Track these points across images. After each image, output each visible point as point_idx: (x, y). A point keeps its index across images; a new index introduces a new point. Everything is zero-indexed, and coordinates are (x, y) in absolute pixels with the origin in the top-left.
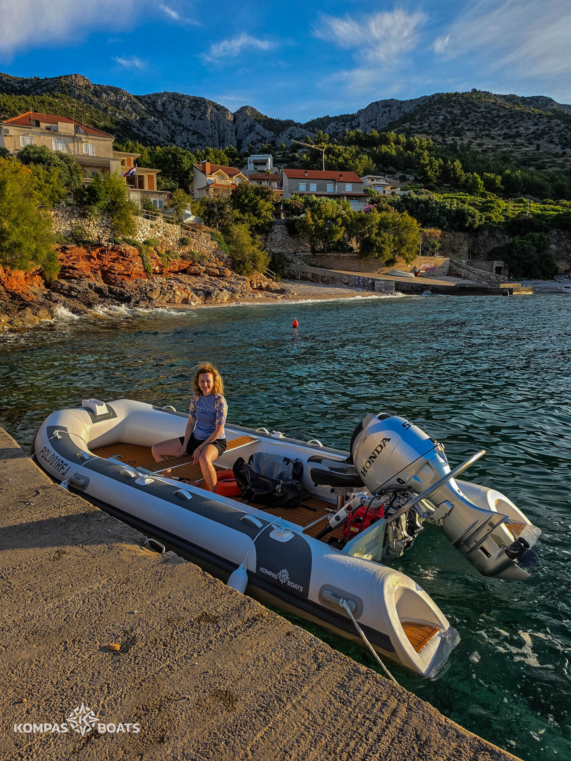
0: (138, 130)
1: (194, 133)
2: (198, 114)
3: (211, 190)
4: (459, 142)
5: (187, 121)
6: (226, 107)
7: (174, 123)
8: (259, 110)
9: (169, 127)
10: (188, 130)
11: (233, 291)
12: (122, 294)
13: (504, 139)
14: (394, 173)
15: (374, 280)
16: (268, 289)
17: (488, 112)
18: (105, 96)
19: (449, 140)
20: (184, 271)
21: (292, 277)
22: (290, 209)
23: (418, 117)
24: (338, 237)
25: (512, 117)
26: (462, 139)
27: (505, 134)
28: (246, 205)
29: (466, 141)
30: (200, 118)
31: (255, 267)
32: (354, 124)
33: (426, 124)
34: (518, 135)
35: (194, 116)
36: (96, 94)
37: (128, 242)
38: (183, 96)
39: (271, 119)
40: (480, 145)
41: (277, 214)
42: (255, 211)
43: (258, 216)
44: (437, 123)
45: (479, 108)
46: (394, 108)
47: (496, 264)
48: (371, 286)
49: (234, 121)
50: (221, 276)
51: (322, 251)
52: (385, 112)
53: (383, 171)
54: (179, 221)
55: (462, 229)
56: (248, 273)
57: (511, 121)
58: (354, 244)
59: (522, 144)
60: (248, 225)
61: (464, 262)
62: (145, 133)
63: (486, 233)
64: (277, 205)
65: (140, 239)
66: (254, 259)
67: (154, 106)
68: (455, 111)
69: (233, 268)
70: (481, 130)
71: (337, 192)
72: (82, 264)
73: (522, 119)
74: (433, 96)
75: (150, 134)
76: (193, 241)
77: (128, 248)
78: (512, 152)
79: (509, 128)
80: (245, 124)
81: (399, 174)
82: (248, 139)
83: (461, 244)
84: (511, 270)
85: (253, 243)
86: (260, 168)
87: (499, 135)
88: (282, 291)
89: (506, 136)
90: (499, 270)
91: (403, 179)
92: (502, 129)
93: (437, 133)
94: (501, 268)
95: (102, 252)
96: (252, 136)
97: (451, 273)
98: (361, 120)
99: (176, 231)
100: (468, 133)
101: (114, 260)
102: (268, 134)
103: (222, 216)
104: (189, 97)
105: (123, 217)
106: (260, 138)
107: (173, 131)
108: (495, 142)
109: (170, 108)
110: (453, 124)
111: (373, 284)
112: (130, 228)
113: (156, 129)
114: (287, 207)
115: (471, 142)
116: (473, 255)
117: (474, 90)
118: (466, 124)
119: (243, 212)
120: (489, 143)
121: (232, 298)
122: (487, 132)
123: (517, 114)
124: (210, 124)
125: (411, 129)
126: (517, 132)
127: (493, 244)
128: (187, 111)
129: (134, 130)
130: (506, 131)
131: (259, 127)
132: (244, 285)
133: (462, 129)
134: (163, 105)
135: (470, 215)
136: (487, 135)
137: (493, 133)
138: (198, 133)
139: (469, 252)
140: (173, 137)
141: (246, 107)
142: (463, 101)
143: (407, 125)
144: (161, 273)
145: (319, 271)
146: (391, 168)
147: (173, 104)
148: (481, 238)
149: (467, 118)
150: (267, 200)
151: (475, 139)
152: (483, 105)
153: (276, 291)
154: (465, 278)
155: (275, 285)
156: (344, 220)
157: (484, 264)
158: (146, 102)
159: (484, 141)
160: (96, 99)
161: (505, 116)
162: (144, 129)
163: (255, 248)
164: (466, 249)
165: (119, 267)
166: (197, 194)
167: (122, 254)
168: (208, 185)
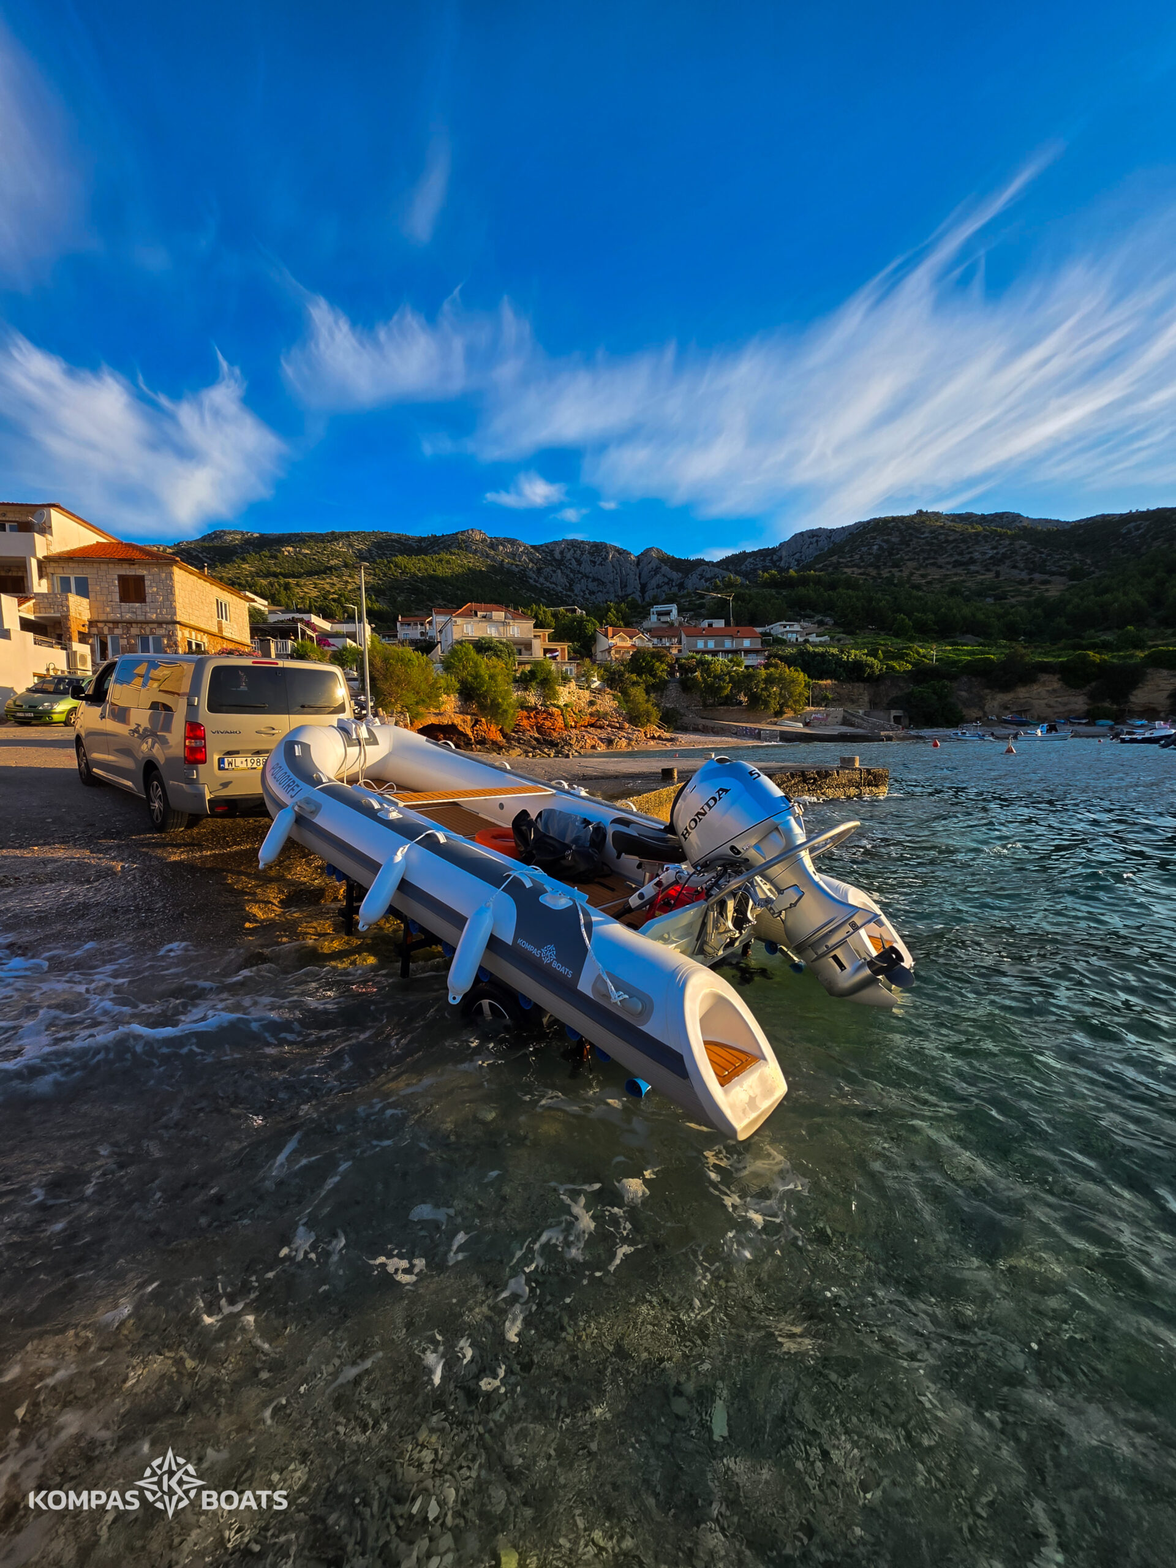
0: (536, 581)
1: (594, 580)
2: (599, 560)
3: (613, 652)
4: (897, 574)
5: (586, 568)
6: (629, 550)
7: (572, 571)
8: (665, 550)
9: (567, 576)
10: (588, 577)
11: (630, 740)
12: (552, 741)
13: (954, 567)
14: (813, 617)
15: (760, 730)
16: (660, 738)
17: (934, 538)
18: (501, 548)
19: (885, 573)
20: (592, 725)
21: (685, 729)
22: (685, 669)
23: (847, 549)
24: (727, 692)
25: (964, 541)
26: (901, 571)
27: (956, 561)
28: (643, 668)
29: (905, 574)
30: (601, 564)
31: (648, 721)
32: (775, 558)
33: (857, 557)
34: (972, 561)
35: (594, 562)
36: (492, 546)
37: (554, 705)
38: (582, 542)
39: (680, 559)
40: (923, 576)
41: (671, 674)
42: (651, 671)
43: (654, 676)
44: (870, 554)
45: (923, 533)
46: (823, 538)
47: (894, 713)
48: (757, 735)
49: (638, 564)
50: (621, 728)
51: (713, 705)
52: (811, 543)
53: (801, 615)
54: (588, 688)
55: (860, 679)
56: (643, 726)
57: (963, 546)
58: (743, 698)
59: (977, 572)
60: (643, 686)
61: (861, 711)
62: (542, 584)
63: (888, 683)
64: (671, 666)
65: (561, 703)
66: (648, 714)
67: (552, 555)
68: (893, 540)
69: (630, 722)
70: (925, 559)
71: (734, 647)
72: (525, 722)
73: (977, 543)
74: (868, 522)
75: (548, 584)
76: (599, 702)
77: (554, 709)
78: (964, 581)
79: (961, 554)
80: (650, 566)
81: (819, 617)
82: (654, 582)
83: (861, 694)
84: (911, 719)
85: (647, 701)
86: (663, 619)
87: (948, 563)
88: (671, 740)
89: (956, 564)
90: (897, 719)
91: (821, 623)
92: (951, 555)
93: (871, 565)
94: (900, 717)
95: (537, 713)
96: (658, 579)
97: (845, 722)
98: (784, 553)
99: (586, 695)
100: (909, 563)
101: (544, 719)
102: (676, 575)
103: (622, 681)
104: (588, 543)
105: (552, 688)
106: (666, 580)
107: (572, 580)
108: (943, 571)
109: (569, 555)
110: (891, 554)
111: (759, 733)
112: (555, 695)
113: (554, 579)
114: (681, 666)
115: (912, 574)
116: (874, 704)
117: (921, 511)
118: (907, 553)
119: (639, 675)
120: (935, 574)
121: (629, 744)
122: (932, 561)
123: (970, 537)
124: (611, 569)
125: (839, 563)
126: (971, 558)
127: (895, 693)
128: (586, 557)
129: (531, 581)
130: (957, 557)
131: (665, 569)
132: (639, 734)
133: (902, 559)
134: (562, 553)
135: (867, 665)
136: (933, 564)
137: (941, 561)
138: (598, 580)
139: (870, 702)
140: (571, 585)
141: (651, 548)
142: (903, 527)
143: (834, 559)
144: (575, 727)
145: (708, 723)
146: (809, 612)
147: (572, 551)
148: (882, 687)
149: (908, 545)
150: (662, 662)
151: (918, 569)
152: (927, 530)
153: (667, 740)
154: (858, 727)
155: (667, 735)
156: (731, 677)
157: (882, 714)
158: (544, 551)
159: (929, 571)
160: (492, 552)
161: (955, 540)
162: (541, 580)
163: (649, 705)
164: (866, 699)
165: (548, 724)
166: (599, 656)
167: (549, 714)
168: (610, 648)
